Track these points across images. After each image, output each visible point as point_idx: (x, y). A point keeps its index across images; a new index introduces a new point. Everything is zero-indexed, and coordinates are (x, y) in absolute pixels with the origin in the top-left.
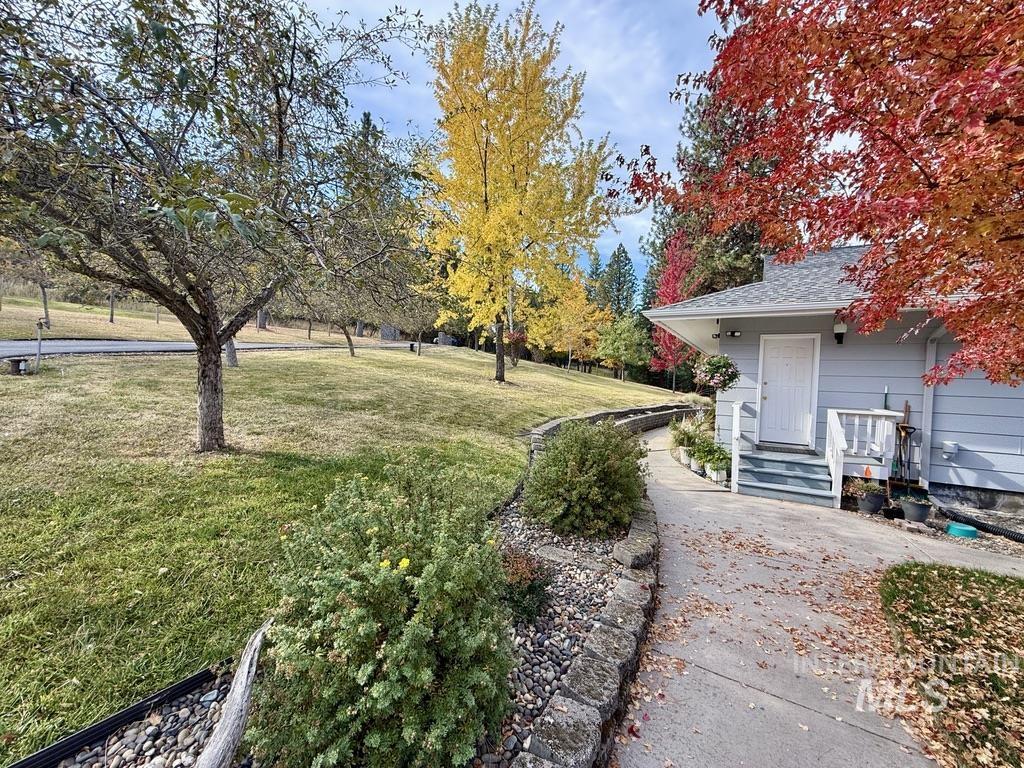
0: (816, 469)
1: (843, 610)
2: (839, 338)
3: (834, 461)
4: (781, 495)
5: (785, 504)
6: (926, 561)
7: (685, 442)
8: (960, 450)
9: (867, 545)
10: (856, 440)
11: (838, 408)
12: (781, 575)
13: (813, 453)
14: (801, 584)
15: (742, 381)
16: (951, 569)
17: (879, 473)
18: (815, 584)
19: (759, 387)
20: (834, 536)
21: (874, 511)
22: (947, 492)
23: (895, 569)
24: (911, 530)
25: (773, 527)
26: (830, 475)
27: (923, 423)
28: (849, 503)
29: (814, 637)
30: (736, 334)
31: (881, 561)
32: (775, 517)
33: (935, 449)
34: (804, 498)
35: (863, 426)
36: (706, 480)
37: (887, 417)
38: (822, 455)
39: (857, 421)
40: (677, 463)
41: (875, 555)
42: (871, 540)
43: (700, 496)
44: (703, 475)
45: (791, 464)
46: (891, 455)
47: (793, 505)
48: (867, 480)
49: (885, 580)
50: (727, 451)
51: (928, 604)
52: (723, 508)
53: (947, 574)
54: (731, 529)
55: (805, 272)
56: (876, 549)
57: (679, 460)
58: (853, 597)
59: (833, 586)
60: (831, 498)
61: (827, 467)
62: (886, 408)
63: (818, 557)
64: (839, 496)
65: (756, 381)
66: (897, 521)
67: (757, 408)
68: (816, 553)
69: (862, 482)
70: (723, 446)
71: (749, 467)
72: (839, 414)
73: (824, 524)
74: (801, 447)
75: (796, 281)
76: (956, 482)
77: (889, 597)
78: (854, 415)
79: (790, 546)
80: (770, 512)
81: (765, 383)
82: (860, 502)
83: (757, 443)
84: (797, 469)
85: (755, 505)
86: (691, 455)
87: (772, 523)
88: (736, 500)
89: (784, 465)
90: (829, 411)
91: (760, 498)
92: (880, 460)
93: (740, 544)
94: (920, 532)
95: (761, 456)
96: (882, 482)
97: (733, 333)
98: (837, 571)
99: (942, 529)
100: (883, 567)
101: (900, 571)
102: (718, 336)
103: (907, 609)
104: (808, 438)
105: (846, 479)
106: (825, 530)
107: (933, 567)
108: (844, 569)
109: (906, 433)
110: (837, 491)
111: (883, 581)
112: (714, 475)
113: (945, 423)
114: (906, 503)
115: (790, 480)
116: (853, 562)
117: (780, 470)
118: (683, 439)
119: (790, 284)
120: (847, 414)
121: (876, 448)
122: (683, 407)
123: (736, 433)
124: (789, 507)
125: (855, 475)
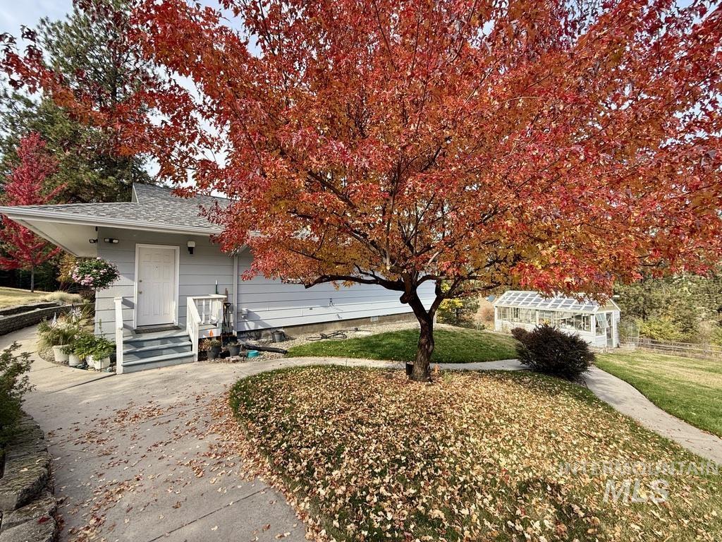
0: (181, 339)
1: (215, 428)
2: (191, 250)
3: (193, 331)
4: (158, 364)
5: (163, 370)
6: (244, 376)
7: (61, 341)
8: (249, 312)
9: (217, 379)
10: (203, 315)
11: (193, 296)
12: (172, 426)
13: (177, 328)
14: (188, 425)
15: (122, 280)
16: (255, 376)
17: (216, 332)
18: (196, 420)
19: (136, 284)
20: (198, 381)
21: (215, 357)
22: (244, 335)
23: (234, 388)
24: (234, 362)
25: (158, 391)
26: (190, 341)
27: (233, 300)
28: (202, 356)
29: (204, 459)
30: (114, 241)
31: (225, 386)
32: (157, 383)
33: (239, 313)
34: (175, 361)
35: (207, 305)
36: (90, 371)
37: (219, 299)
38: (185, 328)
39: (204, 303)
40: (50, 364)
41: (222, 383)
42: (217, 376)
43: (86, 387)
44: (85, 366)
45: (164, 340)
46: (221, 321)
47: (169, 369)
48: (210, 339)
49: (231, 397)
50: (109, 340)
51: (252, 400)
52: (113, 391)
53: (255, 379)
54: (125, 407)
55: (167, 202)
56: (222, 380)
57: (52, 360)
58: (218, 417)
59: (206, 415)
60: (192, 356)
61: (188, 336)
62: (217, 293)
63: (192, 400)
64: (197, 353)
65: (133, 280)
66: (227, 358)
67: (135, 301)
68: (191, 397)
69: (208, 341)
70: (106, 336)
71: (131, 349)
72: (194, 300)
73: (191, 375)
74: (169, 325)
75: (161, 207)
76: (247, 329)
77: (235, 407)
78: (202, 299)
79: (173, 400)
80: (153, 380)
81: (141, 281)
82: (208, 353)
83: (135, 328)
84: (169, 341)
85: (141, 378)
86: (68, 352)
87: (157, 388)
88: (123, 380)
89: (159, 341)
90: (188, 298)
91: (143, 372)
92: (216, 325)
93: (136, 417)
94: (237, 361)
95: (141, 339)
96: (217, 338)
97: (111, 241)
98: (206, 404)
99: (245, 356)
100: (228, 389)
101: (236, 388)
102: (95, 241)
103: (246, 409)
104: (173, 319)
105: (201, 341)
106: (192, 379)
107: (248, 379)
108: (209, 401)
109: (227, 307)
110: (195, 351)
111: (230, 398)
112: (98, 365)
113: (243, 299)
114: (230, 346)
115: (164, 351)
116: (212, 393)
117: (157, 346)
118: (58, 338)
119: (157, 209)
120: (198, 299)
121: (214, 318)
122: (48, 306)
123: (119, 324)
124: (167, 371)
125: (204, 337)
